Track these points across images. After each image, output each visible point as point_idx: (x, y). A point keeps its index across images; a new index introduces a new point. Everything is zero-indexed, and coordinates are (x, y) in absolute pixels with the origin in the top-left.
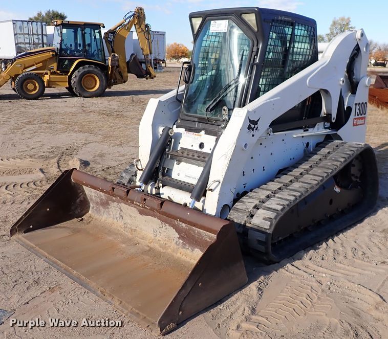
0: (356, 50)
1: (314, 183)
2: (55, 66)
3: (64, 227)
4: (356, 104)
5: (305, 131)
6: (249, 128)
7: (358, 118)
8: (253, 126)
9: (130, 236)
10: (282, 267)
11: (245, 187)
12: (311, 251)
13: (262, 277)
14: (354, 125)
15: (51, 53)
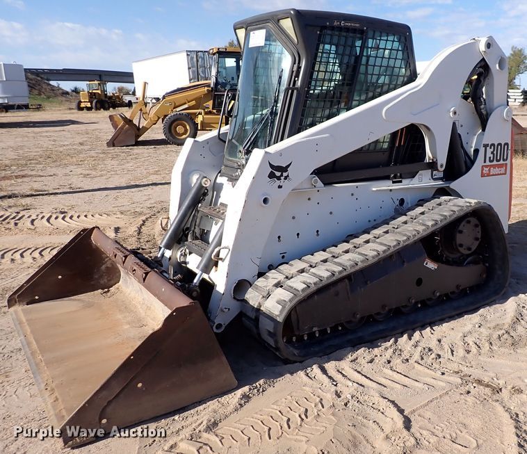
0: (480, 67)
1: (371, 255)
2: (210, 103)
3: (79, 300)
4: (486, 146)
5: (394, 182)
6: (272, 176)
7: (491, 166)
8: (278, 174)
9: (143, 314)
10: (304, 368)
11: (283, 257)
12: (363, 349)
13: (262, 381)
14: (483, 175)
15: (206, 88)
